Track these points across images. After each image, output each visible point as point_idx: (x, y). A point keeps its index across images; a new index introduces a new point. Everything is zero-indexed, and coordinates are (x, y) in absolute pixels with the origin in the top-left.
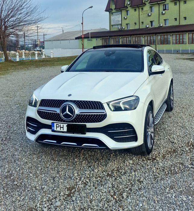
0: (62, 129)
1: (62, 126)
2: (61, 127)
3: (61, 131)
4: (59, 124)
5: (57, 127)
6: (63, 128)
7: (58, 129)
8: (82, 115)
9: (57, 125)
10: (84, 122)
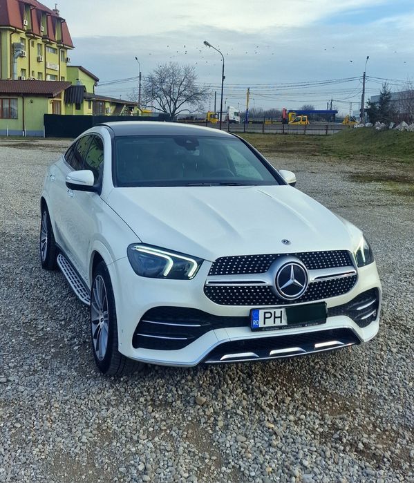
0: (278, 320)
1: (278, 314)
2: (275, 317)
3: (276, 325)
4: (272, 311)
5: (265, 318)
6: (281, 317)
7: (270, 323)
8: (320, 282)
9: (265, 313)
10: (321, 298)
